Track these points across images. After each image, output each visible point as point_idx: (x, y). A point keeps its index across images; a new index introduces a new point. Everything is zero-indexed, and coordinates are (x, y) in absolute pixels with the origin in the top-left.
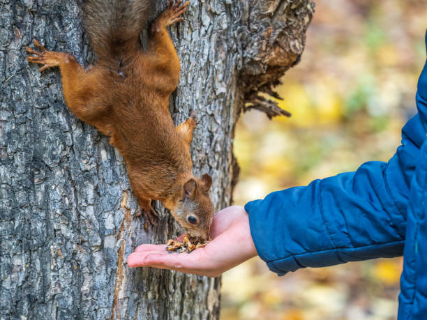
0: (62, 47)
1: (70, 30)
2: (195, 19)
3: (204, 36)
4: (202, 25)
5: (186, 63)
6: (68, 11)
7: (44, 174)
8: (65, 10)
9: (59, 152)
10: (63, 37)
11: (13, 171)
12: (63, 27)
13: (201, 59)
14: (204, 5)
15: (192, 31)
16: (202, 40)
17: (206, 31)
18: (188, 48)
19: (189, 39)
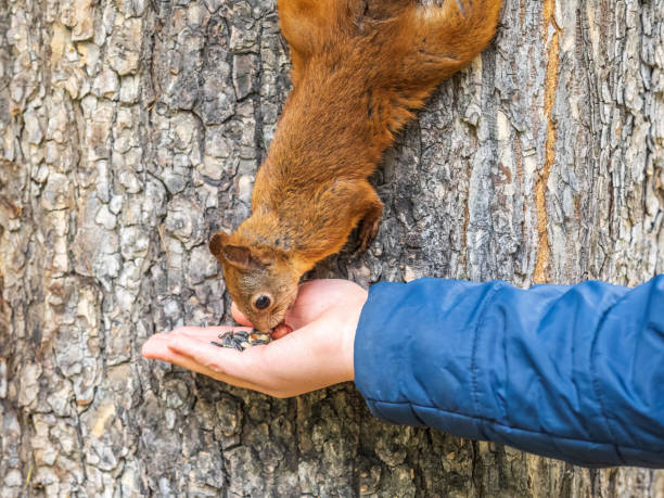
0: (413, 256)
1: (428, 226)
2: (637, 204)
3: (649, 232)
4: (646, 212)
5: (622, 281)
6: (423, 194)
7: (378, 478)
8: (419, 192)
9: (406, 439)
10: (415, 238)
11: (322, 471)
12: (415, 221)
13: (645, 273)
14: (651, 179)
15: (632, 225)
16: (647, 239)
17: (653, 224)
18: (625, 254)
19: (628, 239)
